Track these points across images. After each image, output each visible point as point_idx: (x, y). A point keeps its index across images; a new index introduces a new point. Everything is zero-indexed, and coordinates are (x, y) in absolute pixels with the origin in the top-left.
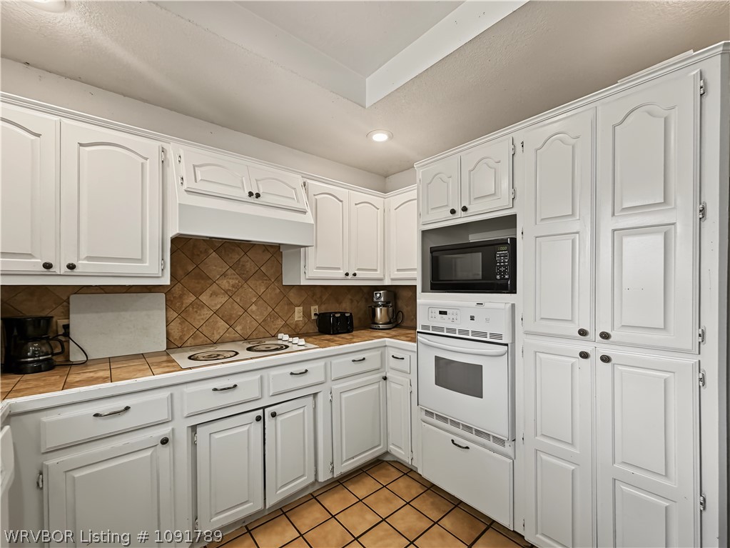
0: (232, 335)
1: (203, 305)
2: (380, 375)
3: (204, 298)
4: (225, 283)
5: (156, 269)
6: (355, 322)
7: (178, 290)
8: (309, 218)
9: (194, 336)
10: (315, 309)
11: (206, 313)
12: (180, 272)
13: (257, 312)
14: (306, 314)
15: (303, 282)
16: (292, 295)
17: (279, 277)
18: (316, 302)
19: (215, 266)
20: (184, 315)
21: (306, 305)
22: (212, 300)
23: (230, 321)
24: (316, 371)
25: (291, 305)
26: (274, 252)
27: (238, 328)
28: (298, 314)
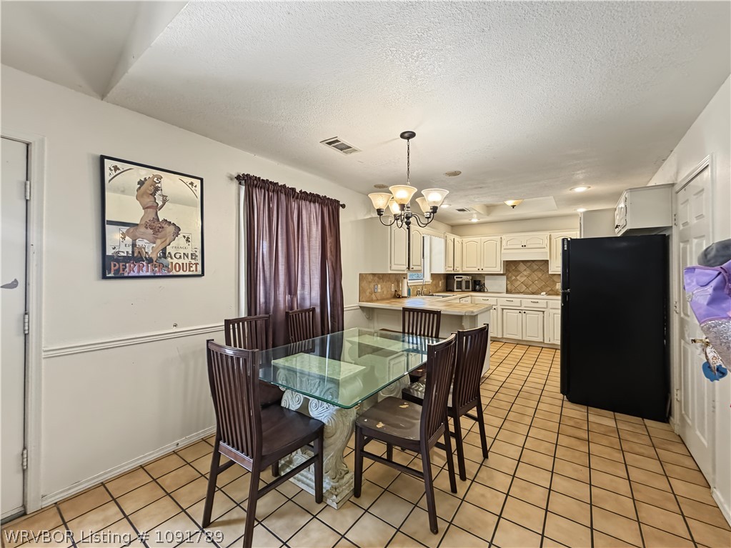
0: (527, 290)
1: (518, 280)
3: (518, 278)
4: (525, 273)
5: (499, 269)
7: (510, 275)
8: (546, 250)
9: (515, 289)
11: (519, 283)
12: (511, 270)
13: (539, 284)
16: (555, 278)
17: (548, 271)
19: (522, 267)
20: (511, 283)
22: (521, 279)
23: (527, 286)
25: (554, 282)
26: (547, 263)
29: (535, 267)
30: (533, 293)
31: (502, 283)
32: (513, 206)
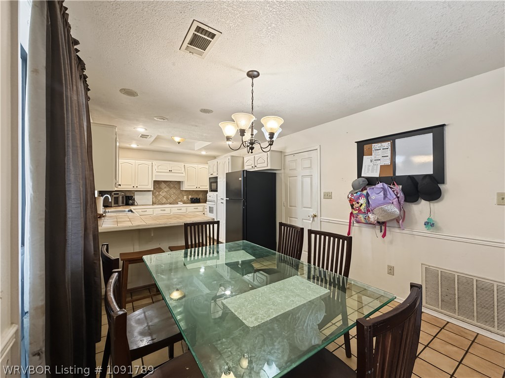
0: (167, 202)
1: (160, 195)
2: (203, 213)
3: (160, 193)
4: (165, 190)
5: (150, 187)
6: (201, 201)
7: (155, 191)
8: (184, 175)
9: (158, 202)
10: (190, 197)
11: (161, 197)
12: (155, 187)
13: (174, 197)
14: (188, 198)
15: (184, 189)
16: (184, 193)
17: (180, 188)
18: (190, 195)
19: (163, 186)
20: (156, 197)
21: (187, 196)
22: (163, 194)
23: (167, 199)
24: (184, 210)
25: (183, 196)
26: (179, 183)
27: (169, 201)
28: (185, 198)
29: (172, 185)
30: (170, 204)
31: (149, 197)
32: (179, 143)
